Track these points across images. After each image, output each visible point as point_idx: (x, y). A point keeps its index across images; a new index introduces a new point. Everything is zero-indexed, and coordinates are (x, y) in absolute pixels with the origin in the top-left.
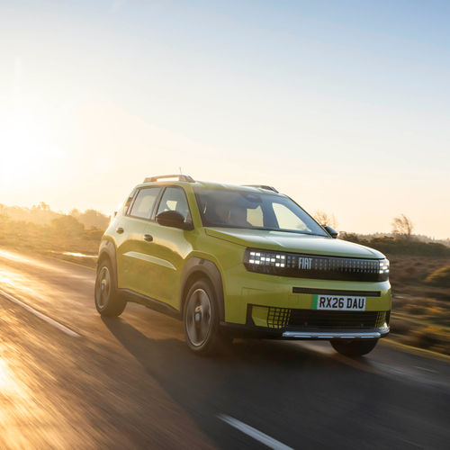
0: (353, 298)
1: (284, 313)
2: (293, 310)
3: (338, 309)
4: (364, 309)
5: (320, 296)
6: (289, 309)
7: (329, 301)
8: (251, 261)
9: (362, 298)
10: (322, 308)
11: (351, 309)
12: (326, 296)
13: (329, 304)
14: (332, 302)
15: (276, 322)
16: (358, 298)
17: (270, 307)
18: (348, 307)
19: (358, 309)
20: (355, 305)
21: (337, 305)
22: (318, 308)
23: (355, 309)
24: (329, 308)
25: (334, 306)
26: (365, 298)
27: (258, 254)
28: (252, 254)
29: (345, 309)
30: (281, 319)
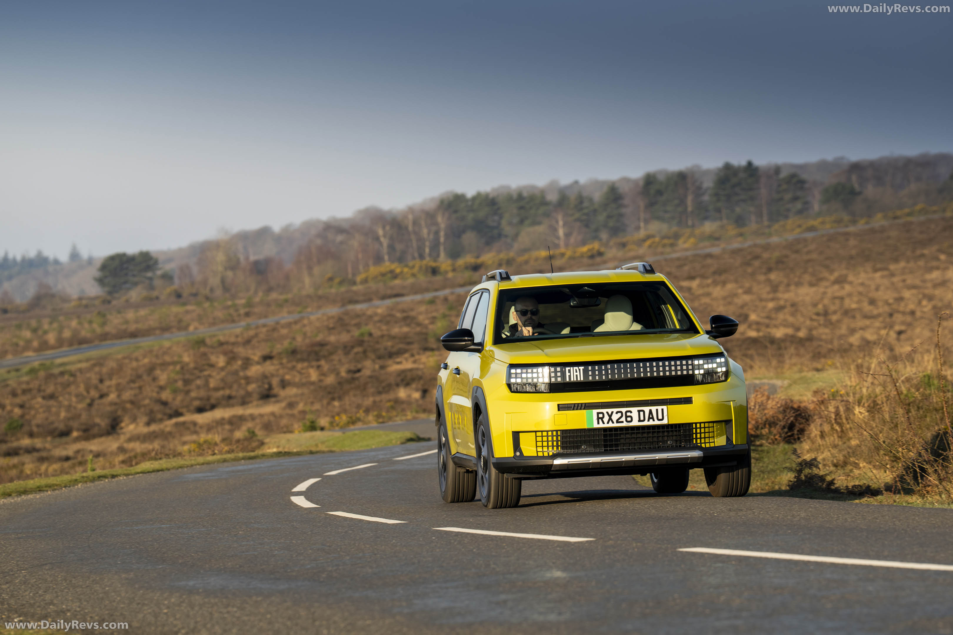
0: (647, 409)
1: (552, 436)
2: (563, 431)
3: (625, 424)
4: (665, 422)
5: (595, 412)
6: (557, 431)
7: (610, 416)
8: (513, 381)
9: (660, 408)
10: (601, 425)
11: (646, 423)
12: (604, 411)
13: (610, 419)
14: (615, 417)
15: (545, 449)
16: (654, 409)
17: (536, 432)
18: (640, 421)
19: (657, 422)
20: (651, 417)
21: (623, 419)
22: (596, 426)
23: (651, 423)
24: (611, 425)
25: (618, 421)
26: (665, 408)
27: (519, 371)
28: (513, 371)
29: (635, 423)
30: (550, 444)
